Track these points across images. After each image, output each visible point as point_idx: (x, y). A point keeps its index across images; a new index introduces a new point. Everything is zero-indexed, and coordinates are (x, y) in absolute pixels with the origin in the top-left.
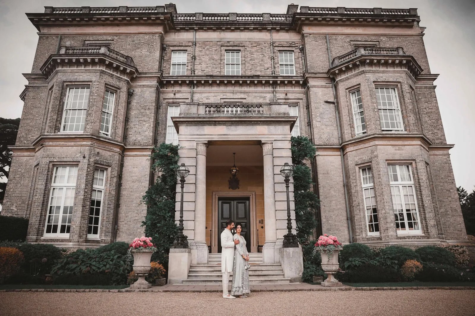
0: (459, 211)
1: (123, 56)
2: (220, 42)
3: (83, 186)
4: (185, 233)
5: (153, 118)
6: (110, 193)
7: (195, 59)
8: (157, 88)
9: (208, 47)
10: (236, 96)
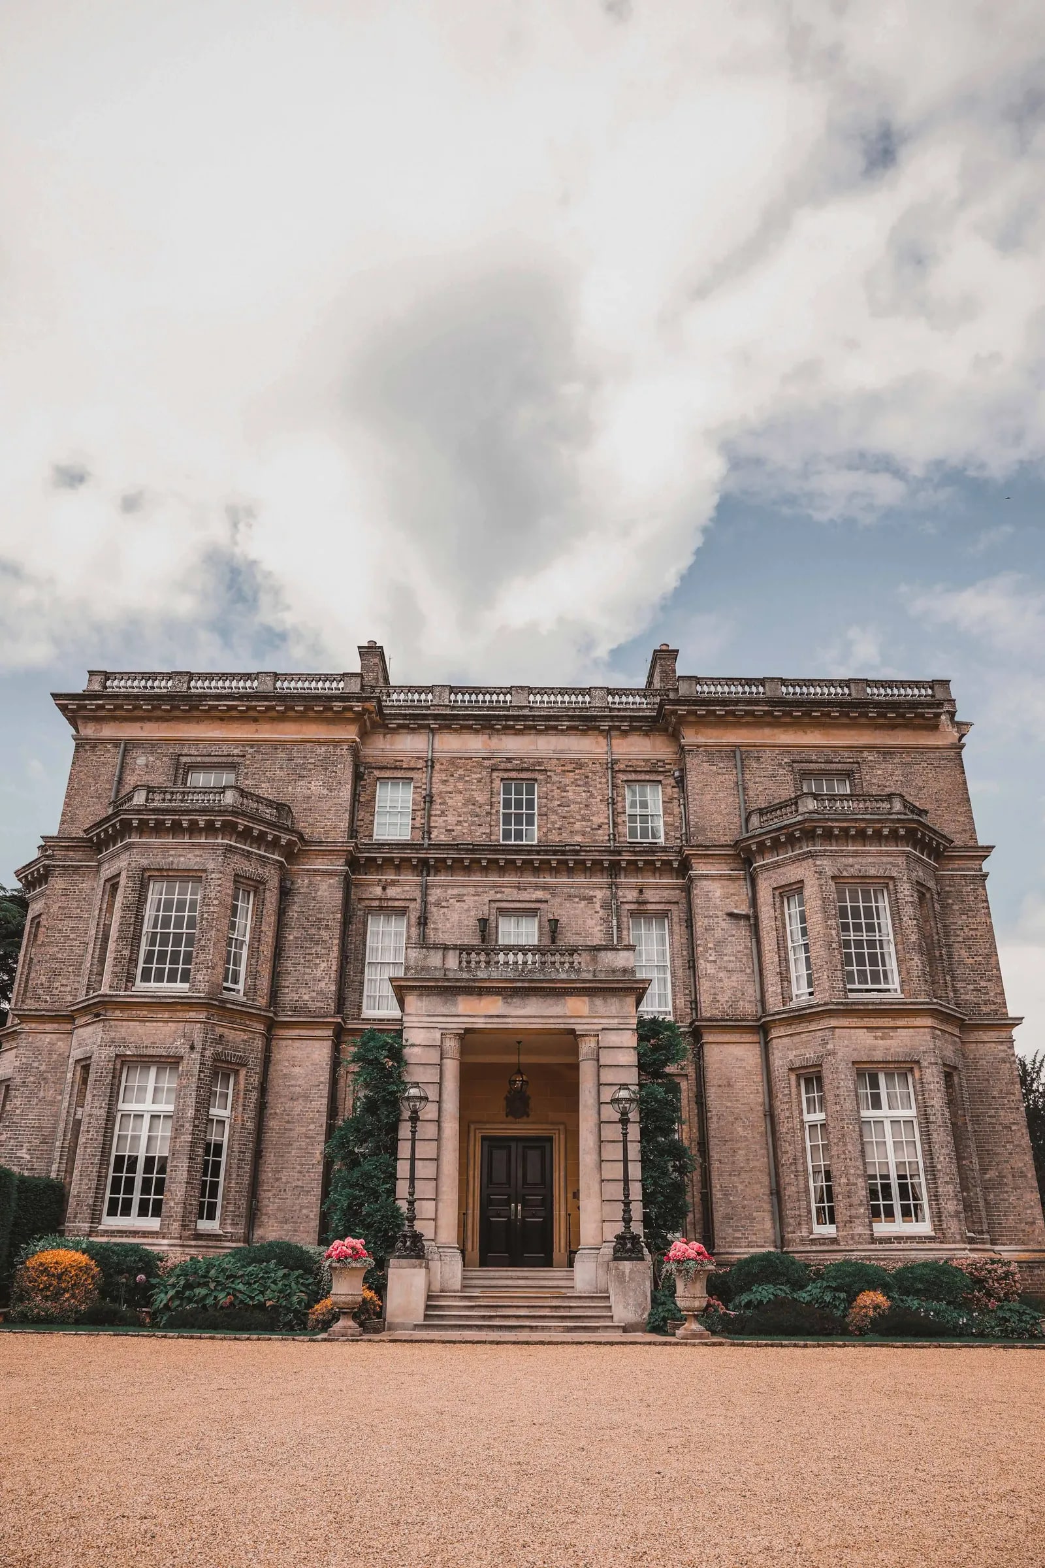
0: (1030, 1175)
1: (270, 804)
2: (489, 759)
3: (190, 1113)
4: (419, 1226)
5: (335, 948)
6: (244, 1127)
7: (431, 802)
8: (345, 876)
9: (461, 772)
10: (525, 896)
